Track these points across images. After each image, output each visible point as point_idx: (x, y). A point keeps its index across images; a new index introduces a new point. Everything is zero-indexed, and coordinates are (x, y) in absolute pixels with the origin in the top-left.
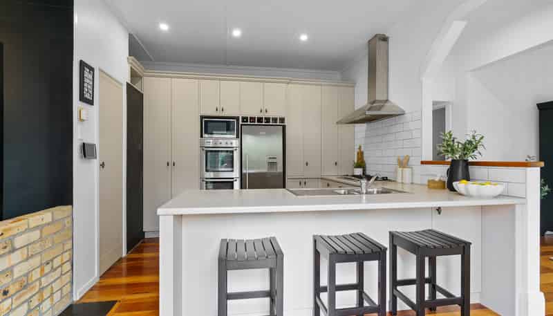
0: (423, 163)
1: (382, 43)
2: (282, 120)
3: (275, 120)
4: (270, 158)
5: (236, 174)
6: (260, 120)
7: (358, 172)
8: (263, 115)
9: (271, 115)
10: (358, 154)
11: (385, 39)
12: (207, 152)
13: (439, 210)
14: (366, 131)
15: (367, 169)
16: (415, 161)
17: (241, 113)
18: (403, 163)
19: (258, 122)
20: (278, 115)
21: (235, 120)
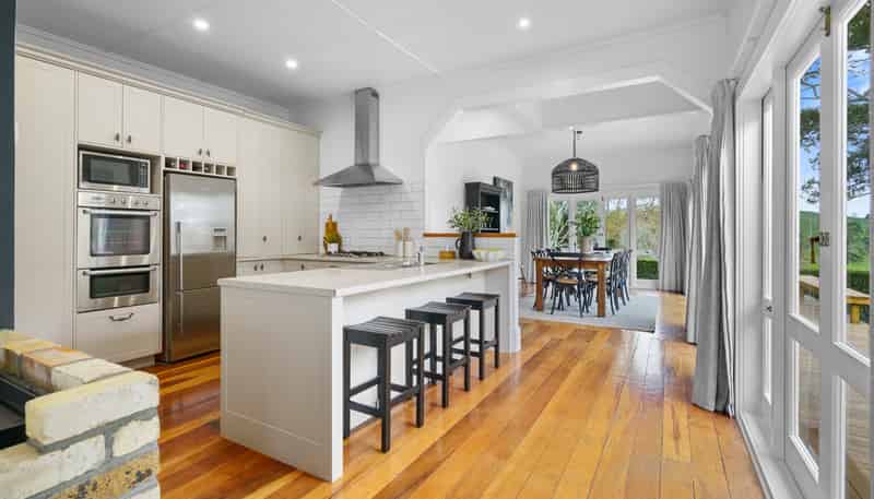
0: (426, 235)
1: (373, 99)
2: (230, 170)
3: (219, 169)
4: (216, 230)
5: (152, 258)
6: (196, 166)
7: (333, 248)
8: (203, 160)
9: (215, 160)
10: (327, 225)
11: (375, 95)
12: (92, 216)
13: (469, 275)
14: (342, 196)
15: (343, 243)
16: (415, 234)
17: (164, 151)
18: (402, 236)
19: (181, 168)
20: (227, 163)
21: (148, 162)
